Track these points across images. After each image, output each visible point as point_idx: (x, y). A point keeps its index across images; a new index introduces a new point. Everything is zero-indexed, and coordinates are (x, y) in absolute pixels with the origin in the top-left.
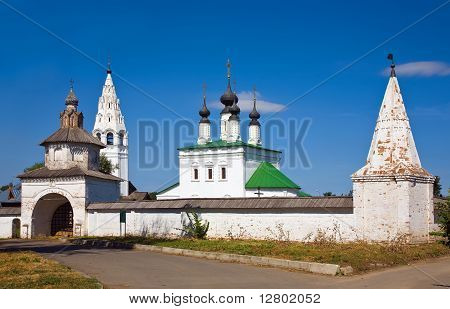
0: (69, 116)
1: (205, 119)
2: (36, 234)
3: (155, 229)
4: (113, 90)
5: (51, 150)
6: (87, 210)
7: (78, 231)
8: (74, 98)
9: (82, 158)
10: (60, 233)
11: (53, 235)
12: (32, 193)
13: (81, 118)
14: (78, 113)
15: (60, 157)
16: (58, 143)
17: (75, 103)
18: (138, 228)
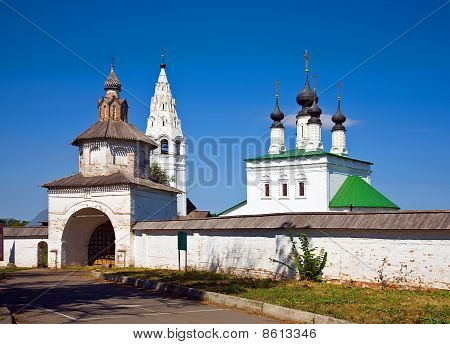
0: (110, 104)
1: (277, 123)
2: (68, 263)
3: (230, 261)
4: (167, 88)
5: (86, 151)
6: (133, 232)
7: (122, 259)
8: (116, 81)
9: (126, 161)
10: (99, 261)
11: (91, 264)
12: (62, 207)
13: (124, 107)
14: (122, 101)
15: (98, 160)
16: (95, 141)
17: (118, 88)
18: (205, 258)
